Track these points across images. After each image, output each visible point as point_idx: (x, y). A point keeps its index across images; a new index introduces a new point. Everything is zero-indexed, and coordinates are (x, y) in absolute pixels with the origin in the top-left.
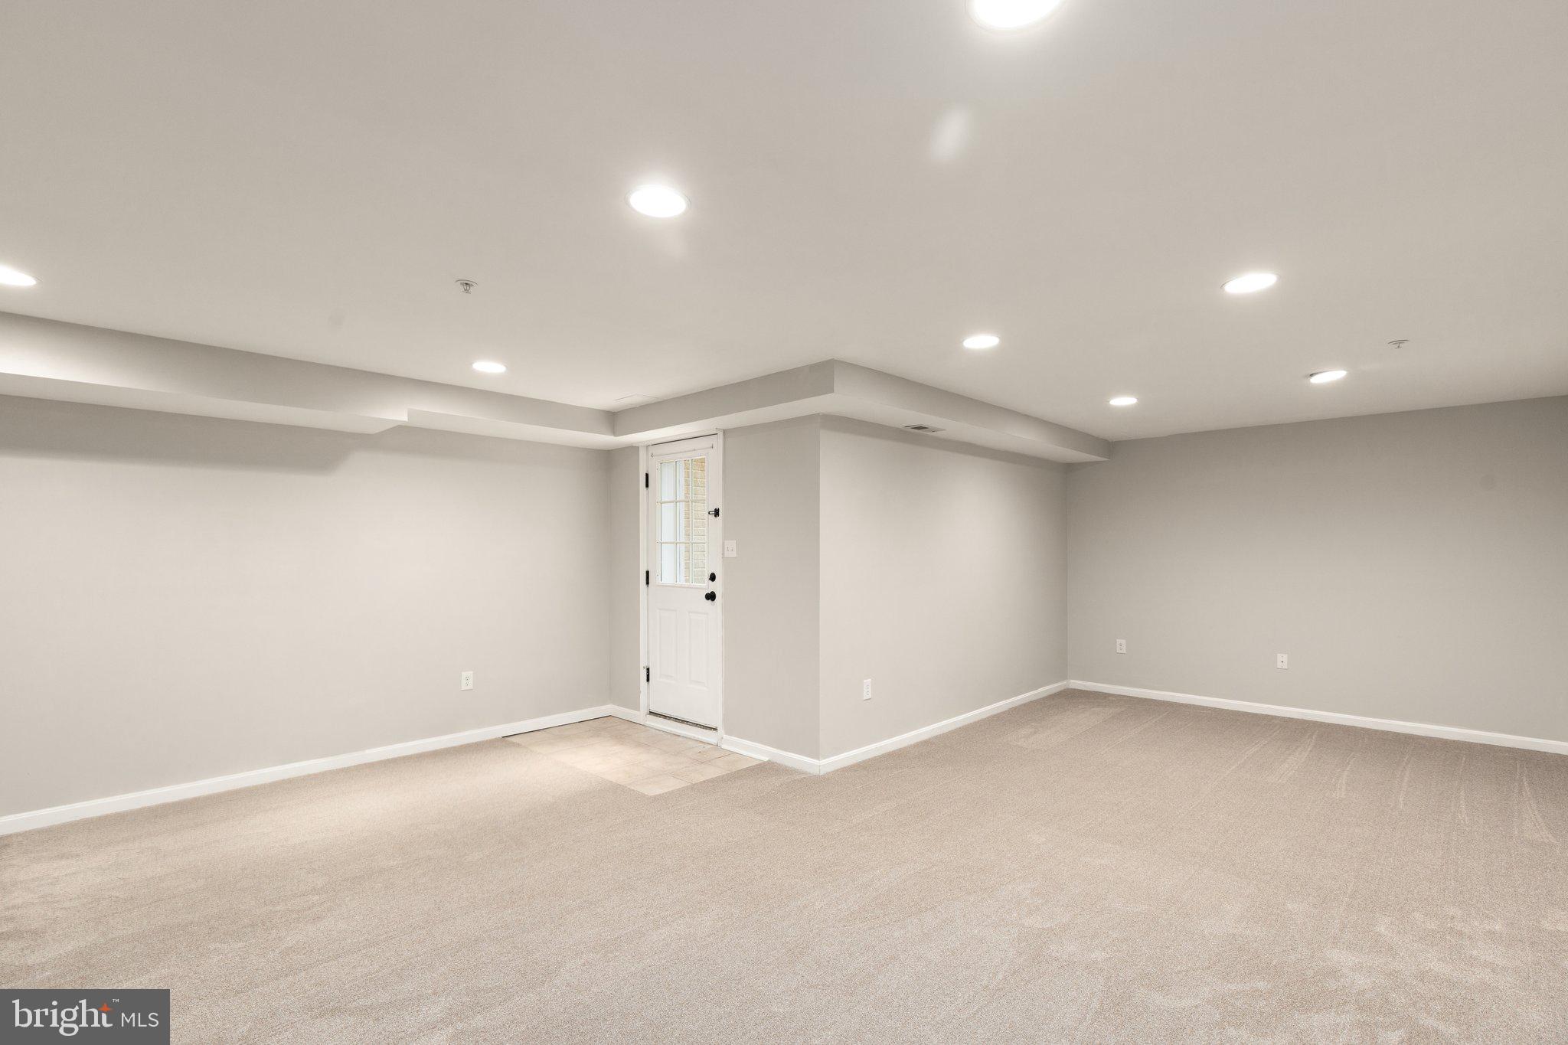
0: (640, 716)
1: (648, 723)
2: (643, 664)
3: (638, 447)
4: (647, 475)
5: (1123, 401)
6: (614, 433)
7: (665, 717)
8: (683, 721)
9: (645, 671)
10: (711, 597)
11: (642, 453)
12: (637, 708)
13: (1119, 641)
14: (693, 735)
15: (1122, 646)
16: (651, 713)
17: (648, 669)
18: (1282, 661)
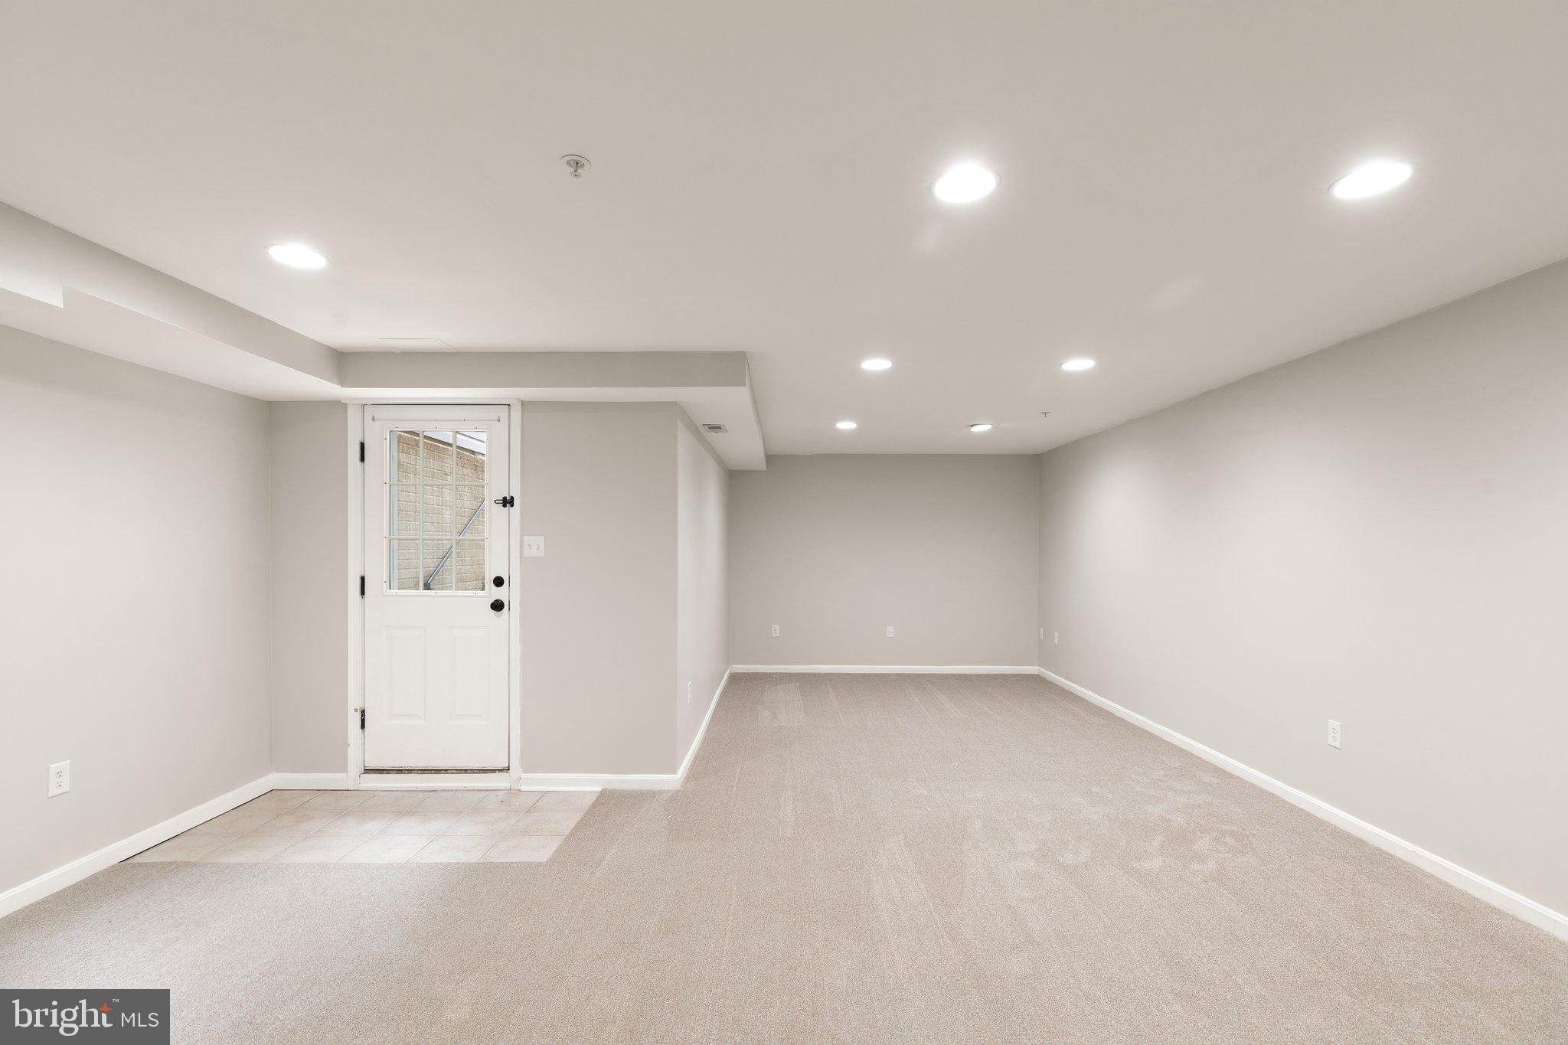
0: (350, 778)
1: (364, 786)
2: (354, 703)
3: (346, 404)
4: (362, 445)
5: (846, 425)
6: (343, 383)
7: (400, 771)
8: (438, 771)
9: (358, 715)
10: (497, 606)
11: (353, 417)
12: (343, 767)
13: (774, 627)
14: (464, 785)
15: (776, 630)
16: (367, 771)
17: (363, 712)
18: (890, 631)
